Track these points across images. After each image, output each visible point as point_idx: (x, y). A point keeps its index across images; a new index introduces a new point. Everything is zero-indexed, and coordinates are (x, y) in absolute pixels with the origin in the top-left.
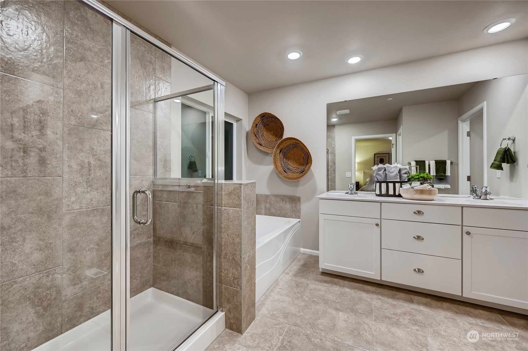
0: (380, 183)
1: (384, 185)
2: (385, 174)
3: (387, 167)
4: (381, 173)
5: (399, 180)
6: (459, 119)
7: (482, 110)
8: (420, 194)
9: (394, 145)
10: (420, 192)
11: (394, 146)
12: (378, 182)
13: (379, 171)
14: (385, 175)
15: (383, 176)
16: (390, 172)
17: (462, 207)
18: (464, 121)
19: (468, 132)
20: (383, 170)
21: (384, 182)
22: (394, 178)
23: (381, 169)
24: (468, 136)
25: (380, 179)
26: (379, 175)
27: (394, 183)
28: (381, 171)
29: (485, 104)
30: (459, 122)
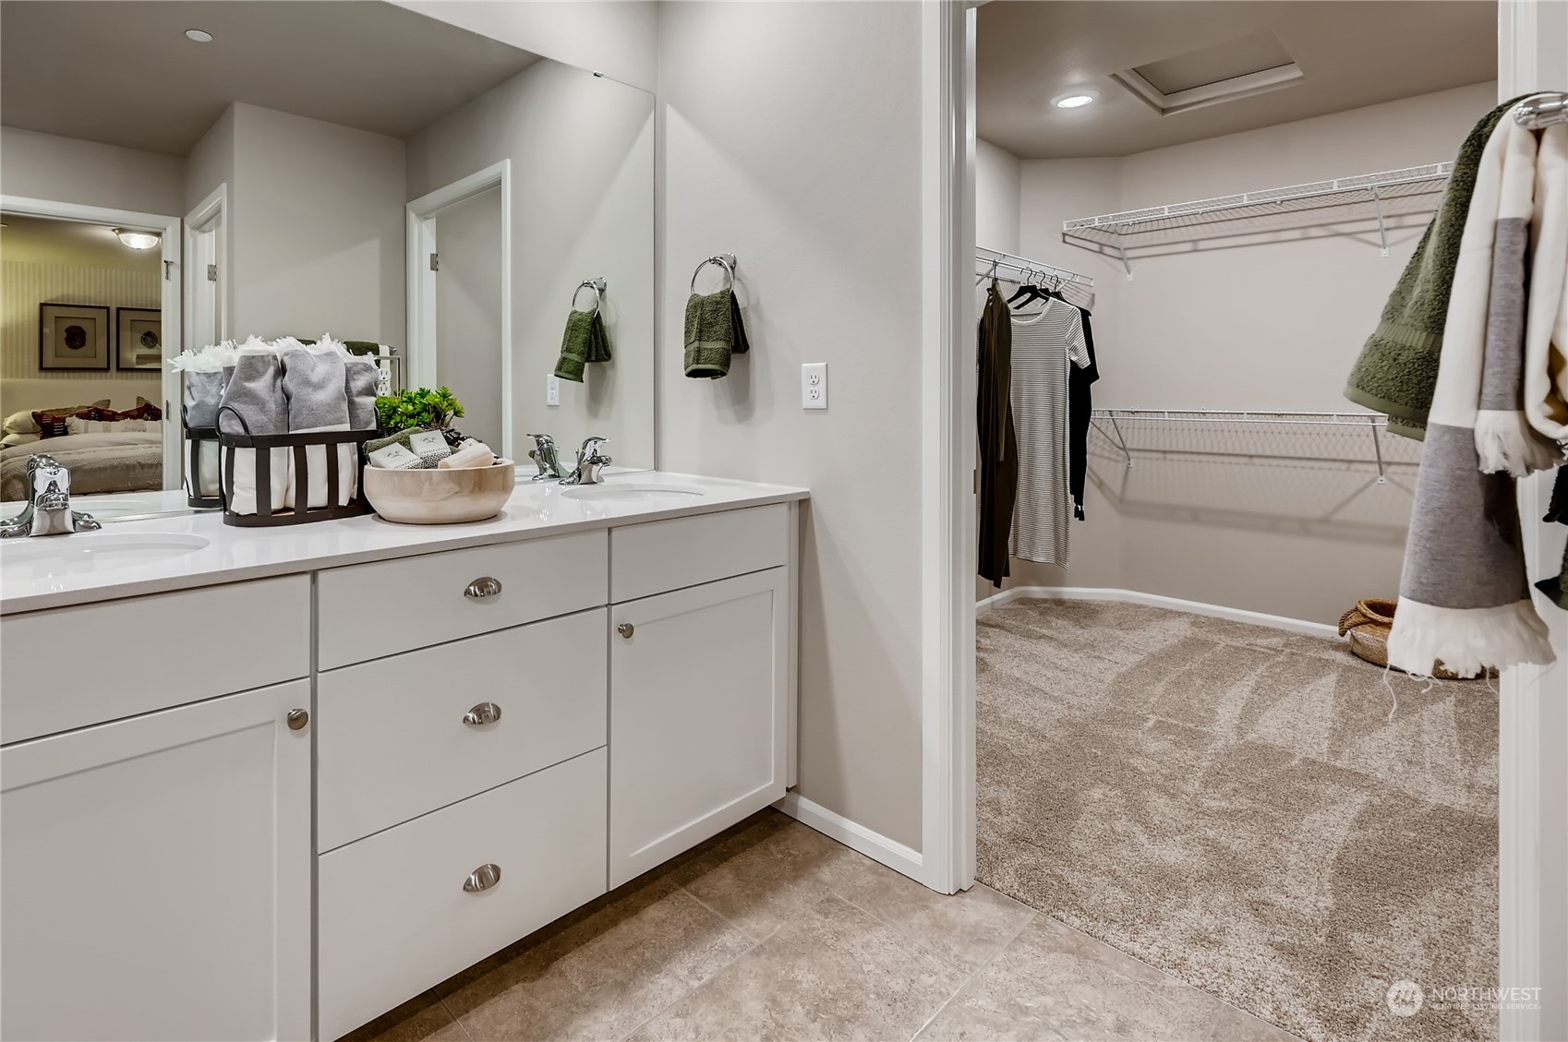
0: (263, 445)
1: (281, 460)
2: (279, 393)
3: (294, 354)
4: (261, 386)
5: (346, 427)
6: (409, 205)
7: (497, 184)
8: (472, 491)
9: (171, 268)
10: (471, 487)
11: (175, 272)
12: (246, 441)
13: (251, 378)
14: (280, 401)
15: (273, 406)
16: (307, 382)
17: (610, 530)
18: (424, 216)
19: (432, 255)
20: (271, 370)
21: (281, 441)
22: (330, 417)
23: (260, 367)
24: (432, 269)
25: (262, 422)
26: (251, 398)
27: (331, 440)
28: (261, 375)
29: (506, 168)
30: (412, 217)
